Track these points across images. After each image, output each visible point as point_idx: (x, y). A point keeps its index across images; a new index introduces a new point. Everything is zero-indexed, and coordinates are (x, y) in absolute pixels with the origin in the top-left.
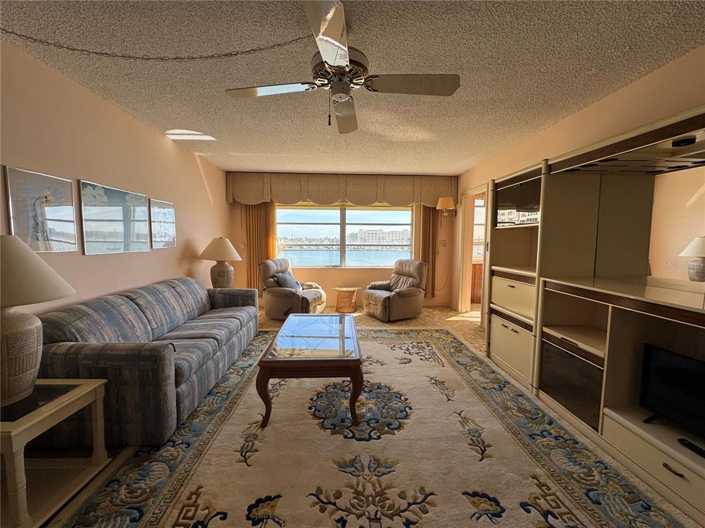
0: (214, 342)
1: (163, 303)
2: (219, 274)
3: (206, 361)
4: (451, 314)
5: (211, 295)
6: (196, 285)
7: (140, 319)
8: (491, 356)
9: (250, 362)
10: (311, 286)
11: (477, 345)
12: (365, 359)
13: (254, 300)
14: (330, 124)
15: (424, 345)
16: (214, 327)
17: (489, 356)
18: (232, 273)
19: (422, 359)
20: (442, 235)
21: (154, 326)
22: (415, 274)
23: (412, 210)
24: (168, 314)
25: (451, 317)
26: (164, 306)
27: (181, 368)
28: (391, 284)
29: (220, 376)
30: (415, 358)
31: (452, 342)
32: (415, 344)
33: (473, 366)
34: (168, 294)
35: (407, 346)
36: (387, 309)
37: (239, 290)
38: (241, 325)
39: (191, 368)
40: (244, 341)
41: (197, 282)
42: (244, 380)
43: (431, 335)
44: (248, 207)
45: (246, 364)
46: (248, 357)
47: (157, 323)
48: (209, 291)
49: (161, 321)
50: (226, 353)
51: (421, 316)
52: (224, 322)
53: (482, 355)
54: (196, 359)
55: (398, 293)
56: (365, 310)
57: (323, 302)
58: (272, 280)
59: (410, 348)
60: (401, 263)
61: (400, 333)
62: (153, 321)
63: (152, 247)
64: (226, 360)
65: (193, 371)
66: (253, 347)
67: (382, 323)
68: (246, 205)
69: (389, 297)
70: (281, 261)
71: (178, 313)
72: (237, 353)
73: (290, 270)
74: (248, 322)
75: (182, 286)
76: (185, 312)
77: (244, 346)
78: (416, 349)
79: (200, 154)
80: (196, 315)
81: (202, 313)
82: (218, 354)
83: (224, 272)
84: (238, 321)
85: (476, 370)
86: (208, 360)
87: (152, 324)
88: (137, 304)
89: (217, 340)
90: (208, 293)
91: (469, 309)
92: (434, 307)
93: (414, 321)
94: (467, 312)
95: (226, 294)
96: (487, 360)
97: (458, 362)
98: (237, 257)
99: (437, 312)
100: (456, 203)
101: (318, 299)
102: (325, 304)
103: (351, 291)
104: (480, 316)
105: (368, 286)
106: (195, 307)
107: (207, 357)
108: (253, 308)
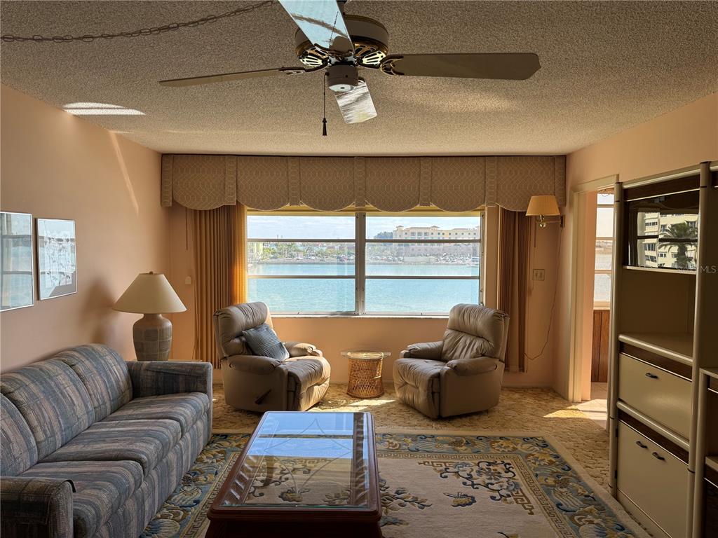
0: (137, 468)
1: (55, 395)
2: (147, 335)
3: (123, 501)
4: (554, 404)
5: (133, 373)
6: (109, 358)
7: (19, 427)
8: (621, 496)
9: (197, 496)
10: (305, 350)
11: (596, 471)
12: (392, 493)
13: (205, 383)
14: (325, 134)
15: (500, 468)
16: (138, 436)
17: (616, 496)
18: (170, 332)
19: (493, 498)
20: (537, 258)
21: (41, 436)
22: (486, 333)
23: (483, 216)
24: (64, 414)
25: (553, 410)
26: (57, 400)
27: (83, 519)
28: (444, 349)
29: (146, 524)
30: (482, 494)
31: (551, 463)
32: (483, 465)
33: (585, 514)
34: (63, 378)
35: (468, 469)
36: (436, 395)
37: (182, 365)
38: (182, 431)
39: (98, 516)
40: (187, 457)
41: (111, 352)
42: (185, 530)
43: (515, 449)
44: (198, 214)
45: (189, 500)
46: (193, 485)
47: (45, 432)
48: (130, 365)
49: (52, 427)
50: (156, 483)
51: (500, 408)
52: (155, 427)
53: (603, 492)
54: (106, 501)
55: (455, 369)
56: (398, 395)
57: (324, 380)
58: (237, 341)
59: (474, 474)
60: (461, 311)
61: (457, 443)
62: (39, 428)
63: (38, 298)
64: (157, 495)
65: (102, 522)
66: (202, 466)
67: (426, 422)
68: (195, 211)
69: (438, 376)
70: (254, 307)
71: (80, 410)
72: (174, 479)
73: (269, 321)
74: (195, 422)
75: (87, 362)
76: (90, 408)
77: (187, 465)
78: (484, 477)
79: (119, 132)
80: (109, 411)
81: (119, 406)
82: (143, 485)
83: (157, 331)
84: (178, 424)
85: (591, 522)
86: (126, 499)
87: (37, 434)
88: (15, 402)
89: (141, 463)
90: (129, 371)
91: (588, 394)
92: (523, 390)
93: (485, 418)
94: (584, 401)
95: (158, 372)
96: (611, 503)
97: (559, 505)
98: (180, 307)
99: (529, 401)
100: (563, 202)
101: (317, 374)
102: (327, 382)
103: (374, 360)
104: (606, 410)
105: (403, 352)
106: (106, 398)
107: (124, 494)
108: (203, 396)
